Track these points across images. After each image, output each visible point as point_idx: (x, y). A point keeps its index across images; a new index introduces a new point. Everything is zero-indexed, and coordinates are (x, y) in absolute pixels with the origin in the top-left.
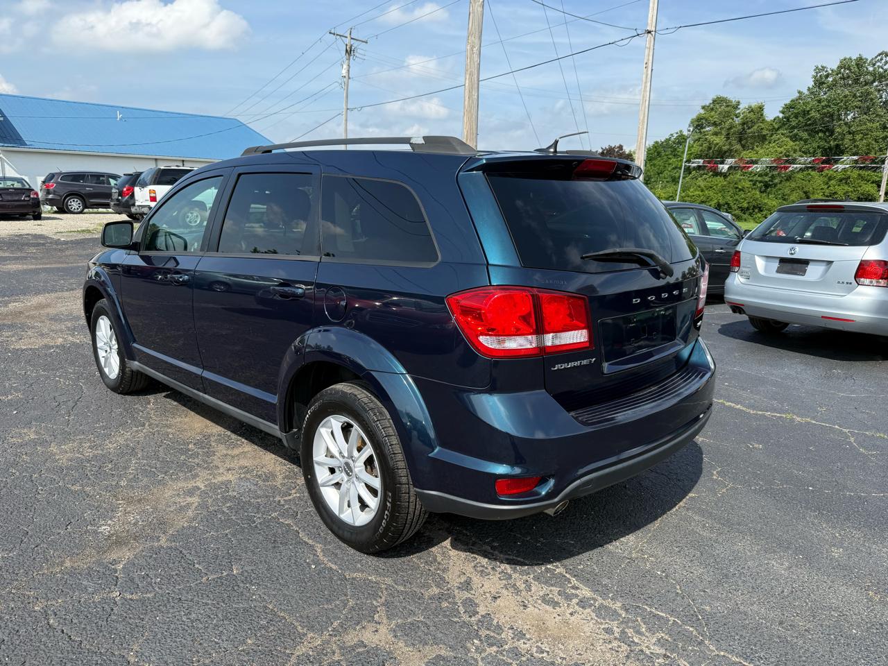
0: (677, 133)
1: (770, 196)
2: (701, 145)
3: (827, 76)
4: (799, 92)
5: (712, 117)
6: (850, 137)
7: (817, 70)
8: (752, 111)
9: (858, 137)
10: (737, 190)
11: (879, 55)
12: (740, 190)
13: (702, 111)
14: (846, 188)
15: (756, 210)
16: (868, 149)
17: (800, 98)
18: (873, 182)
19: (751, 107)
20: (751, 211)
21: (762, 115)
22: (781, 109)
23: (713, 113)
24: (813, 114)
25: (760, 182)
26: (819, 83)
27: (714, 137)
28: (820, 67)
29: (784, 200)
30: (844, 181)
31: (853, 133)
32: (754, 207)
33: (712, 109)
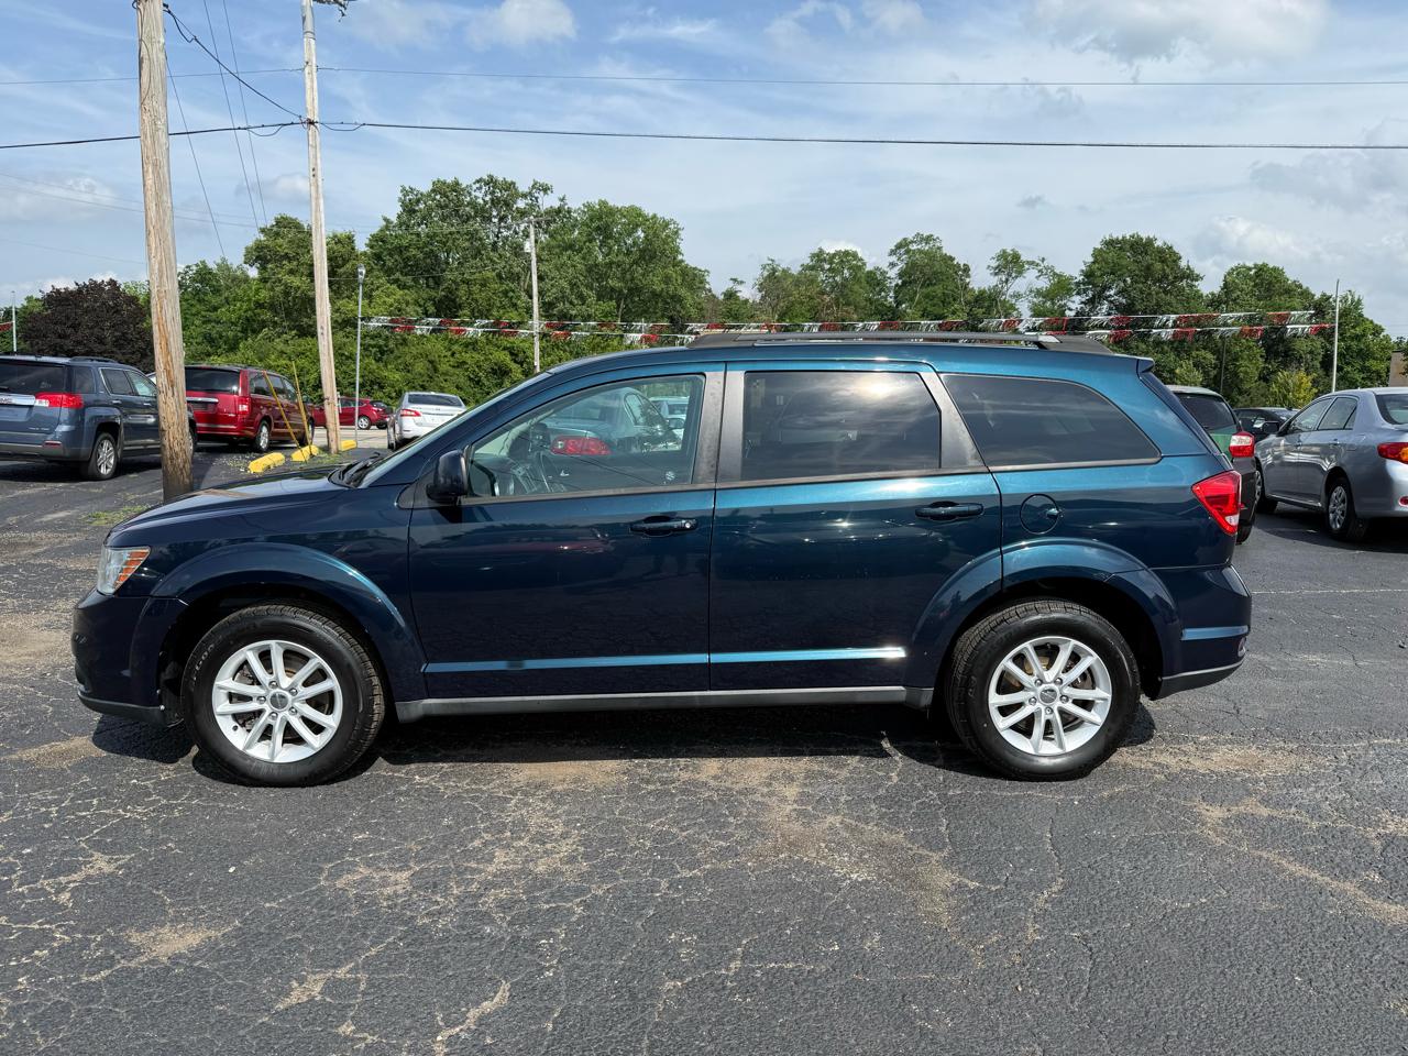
0: (197, 265)
1: (389, 367)
2: (272, 289)
3: (418, 201)
4: (386, 219)
5: (280, 246)
6: (465, 287)
7: (405, 192)
8: (339, 242)
9: (475, 289)
10: (344, 358)
11: (478, 181)
12: (348, 358)
13: (262, 238)
14: (475, 355)
15: (376, 387)
16: (489, 305)
17: (387, 228)
18: (504, 349)
19: (336, 236)
20: (369, 388)
21: (353, 249)
22: (367, 242)
23: (280, 241)
24: (413, 252)
25: (373, 346)
26: (409, 209)
27: (292, 278)
28: (407, 188)
29: (408, 371)
30: (470, 347)
31: (467, 282)
32: (372, 383)
33: (277, 234)
